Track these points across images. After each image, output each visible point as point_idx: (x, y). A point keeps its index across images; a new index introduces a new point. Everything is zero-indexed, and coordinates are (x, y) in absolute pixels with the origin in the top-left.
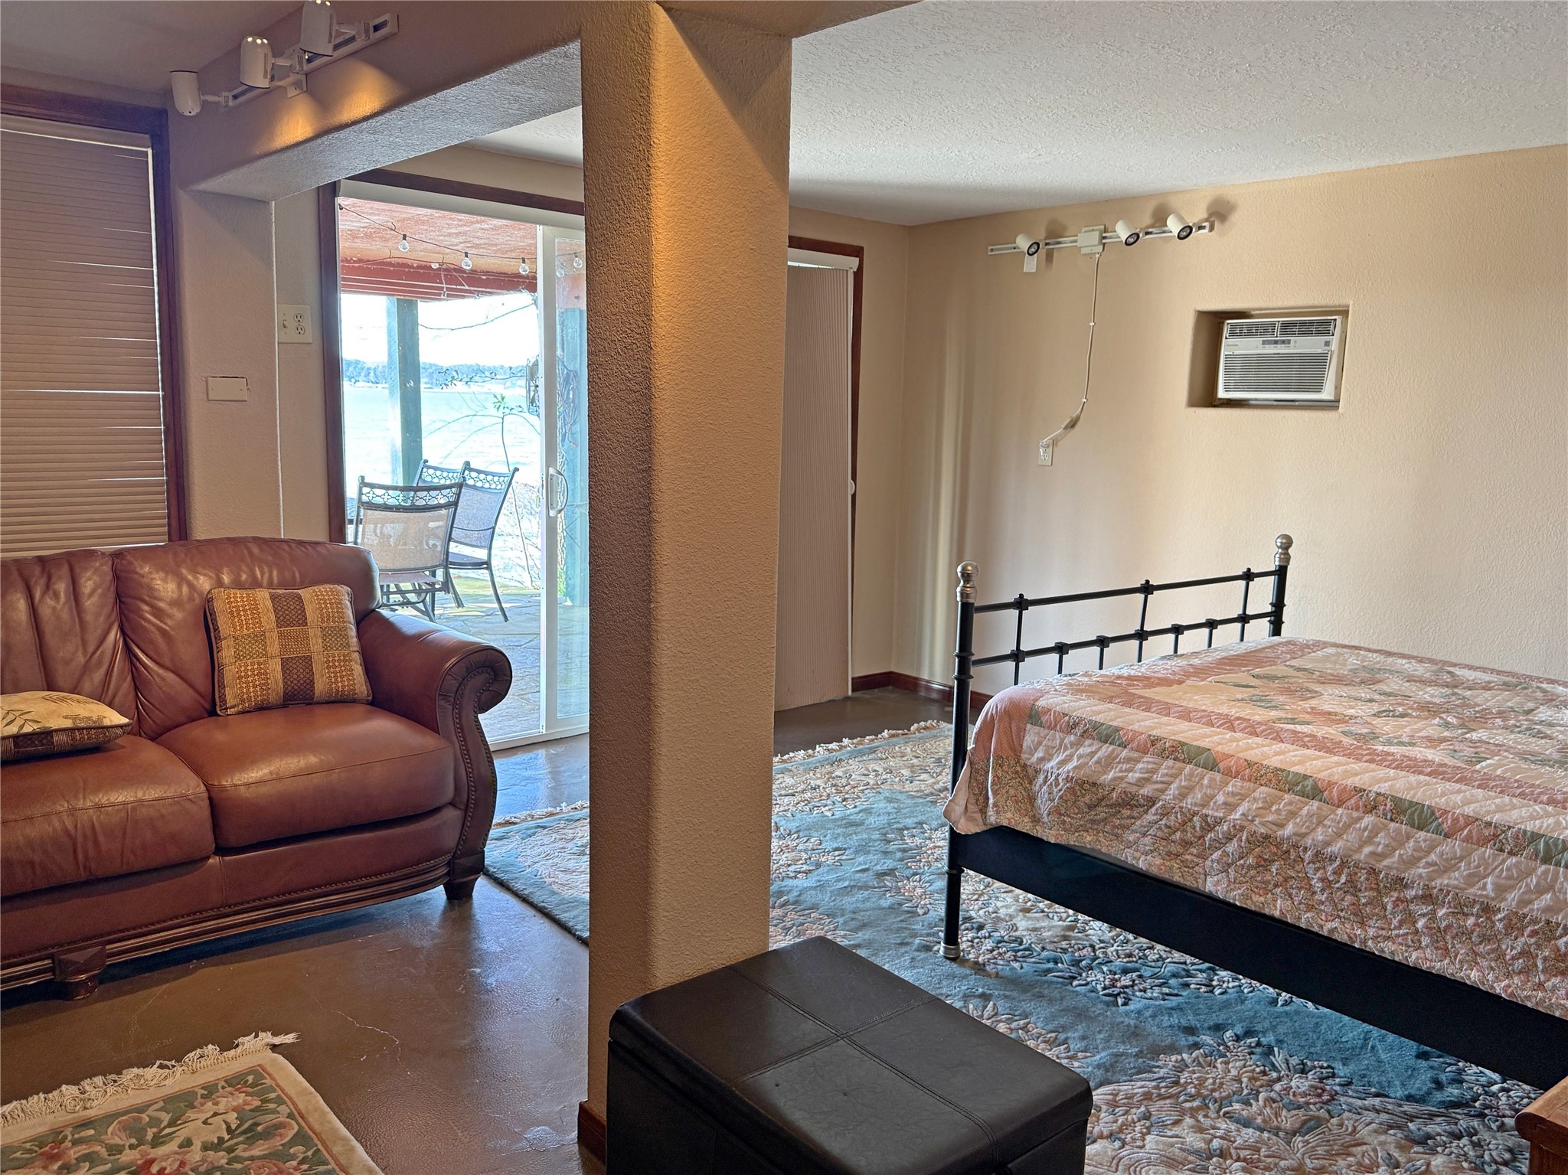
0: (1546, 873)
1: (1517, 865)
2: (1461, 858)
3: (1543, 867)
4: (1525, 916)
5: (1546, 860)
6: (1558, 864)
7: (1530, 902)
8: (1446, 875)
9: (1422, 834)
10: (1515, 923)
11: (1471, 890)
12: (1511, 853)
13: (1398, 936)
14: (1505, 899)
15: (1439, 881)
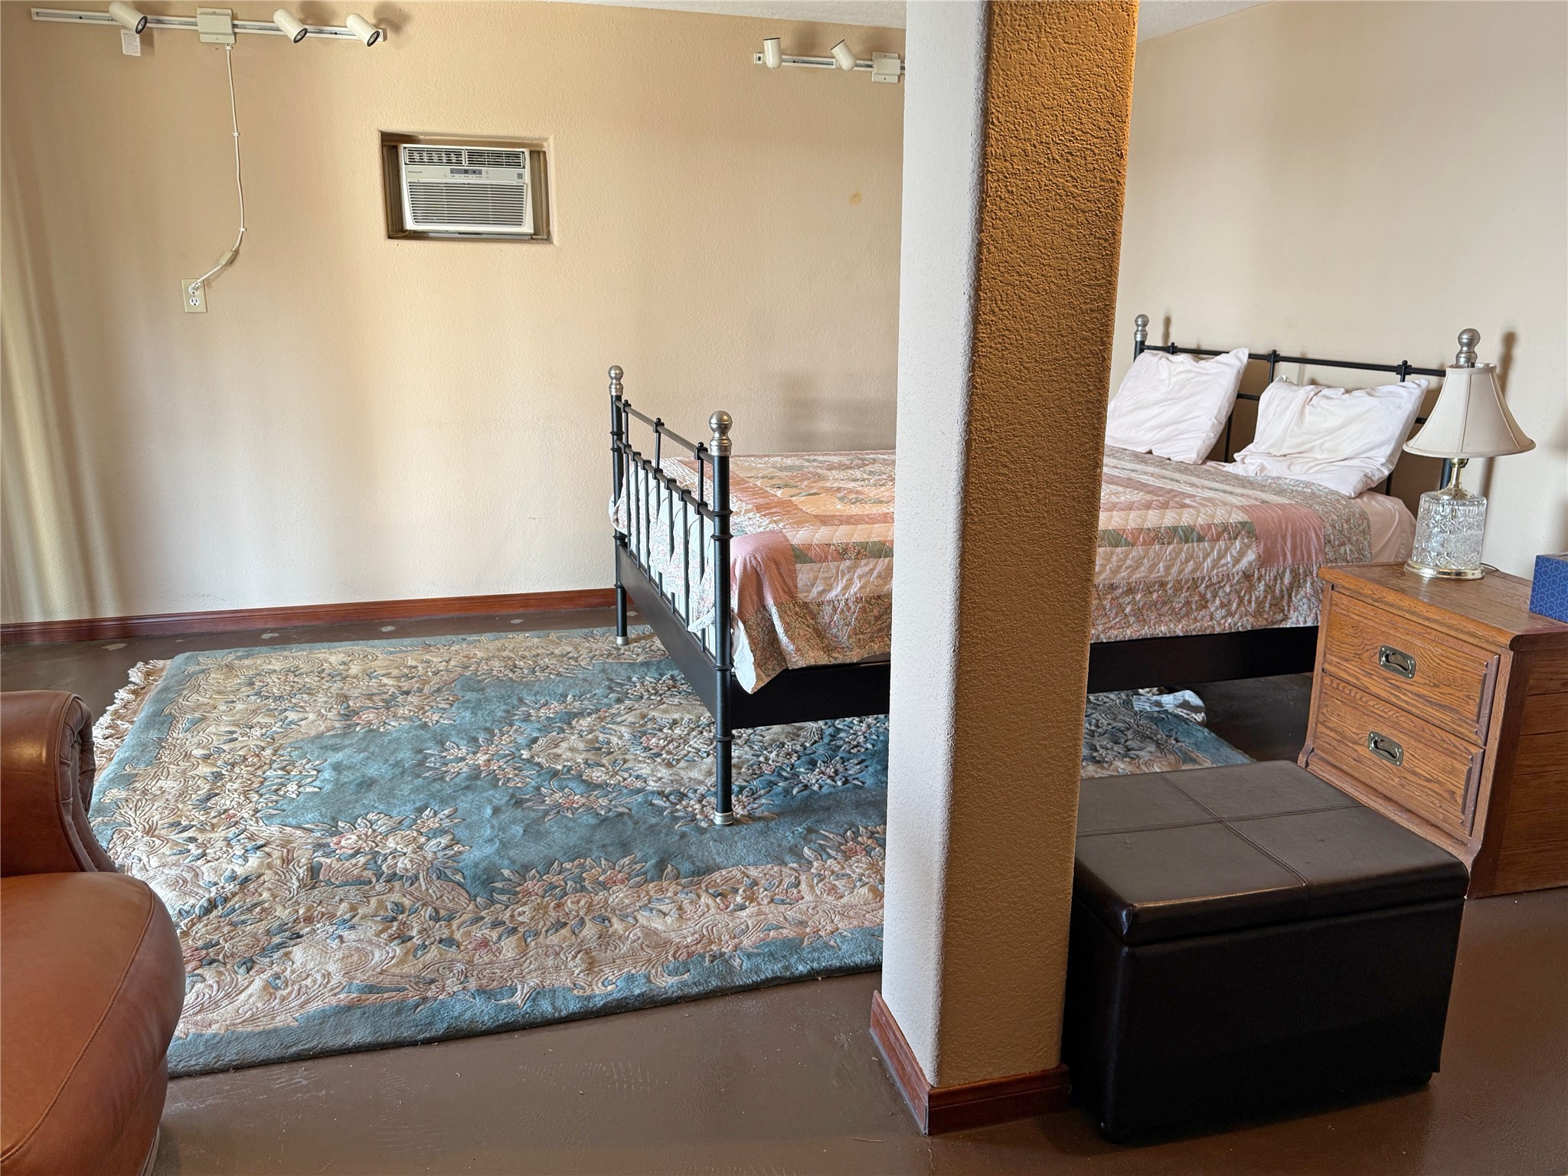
0: (1188, 549)
1: (1173, 550)
2: (1145, 556)
3: (1186, 546)
4: (1182, 580)
5: (1187, 542)
6: (1193, 542)
7: (1183, 570)
8: (1137, 572)
9: (1119, 550)
10: (1178, 587)
11: (1152, 576)
12: (1169, 544)
13: (1115, 624)
14: (1170, 574)
15: (1134, 577)
